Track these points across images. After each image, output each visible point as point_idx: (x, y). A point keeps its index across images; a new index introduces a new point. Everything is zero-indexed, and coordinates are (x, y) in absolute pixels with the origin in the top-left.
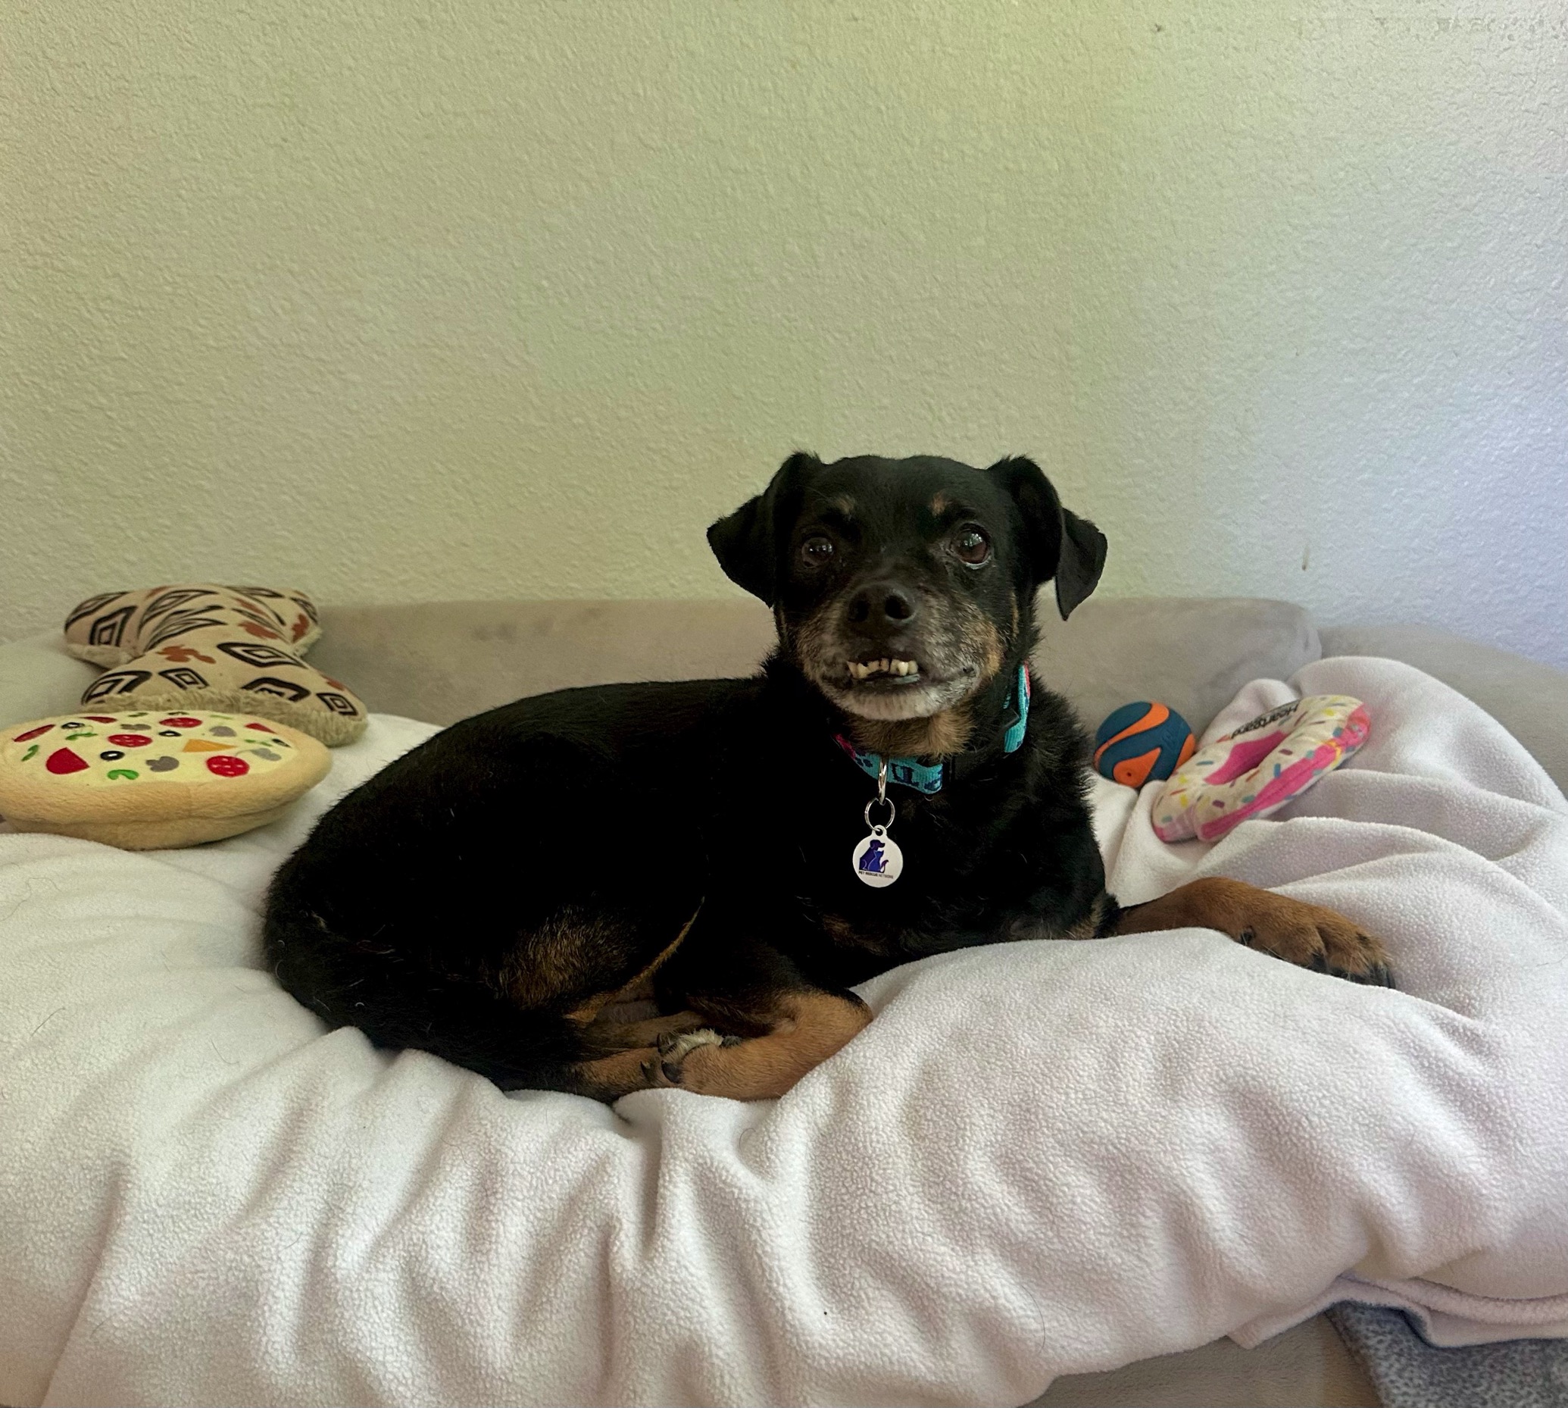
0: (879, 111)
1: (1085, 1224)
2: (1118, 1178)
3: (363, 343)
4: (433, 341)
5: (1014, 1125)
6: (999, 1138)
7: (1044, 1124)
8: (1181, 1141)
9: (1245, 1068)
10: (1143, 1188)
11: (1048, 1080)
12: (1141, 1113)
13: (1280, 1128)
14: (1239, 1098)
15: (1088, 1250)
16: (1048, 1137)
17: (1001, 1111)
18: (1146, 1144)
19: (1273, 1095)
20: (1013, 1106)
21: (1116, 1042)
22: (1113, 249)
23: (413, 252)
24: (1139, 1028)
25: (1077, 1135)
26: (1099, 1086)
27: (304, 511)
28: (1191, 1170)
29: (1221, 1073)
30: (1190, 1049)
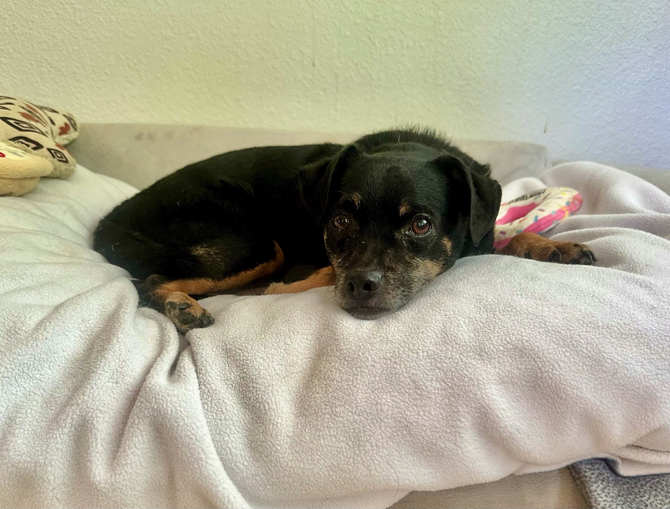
1: (425, 426)
2: (447, 400)
5: (386, 370)
6: (377, 378)
7: (404, 370)
8: (483, 378)
9: (522, 336)
10: (461, 406)
11: (407, 345)
12: (461, 363)
13: (543, 369)
14: (519, 352)
15: (426, 440)
16: (406, 378)
17: (379, 363)
18: (463, 381)
19: (538, 351)
20: (386, 360)
21: (446, 323)
24: (459, 316)
25: (423, 376)
26: (436, 348)
28: (488, 395)
29: (508, 339)
30: (489, 327)
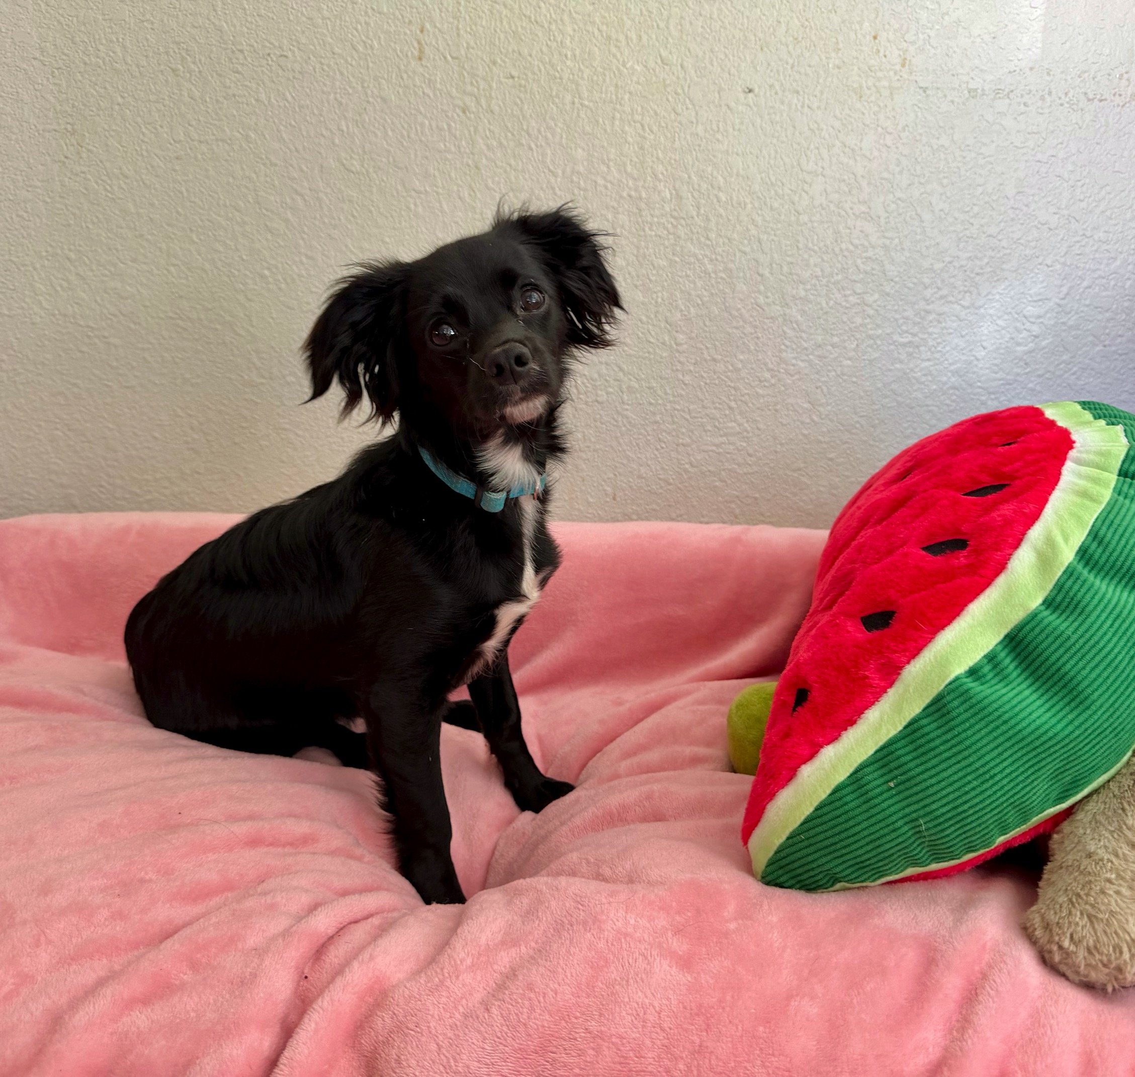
0: (530, 148)
3: (124, 315)
4: (176, 314)
22: (711, 260)
23: (164, 246)
27: (72, 443)
